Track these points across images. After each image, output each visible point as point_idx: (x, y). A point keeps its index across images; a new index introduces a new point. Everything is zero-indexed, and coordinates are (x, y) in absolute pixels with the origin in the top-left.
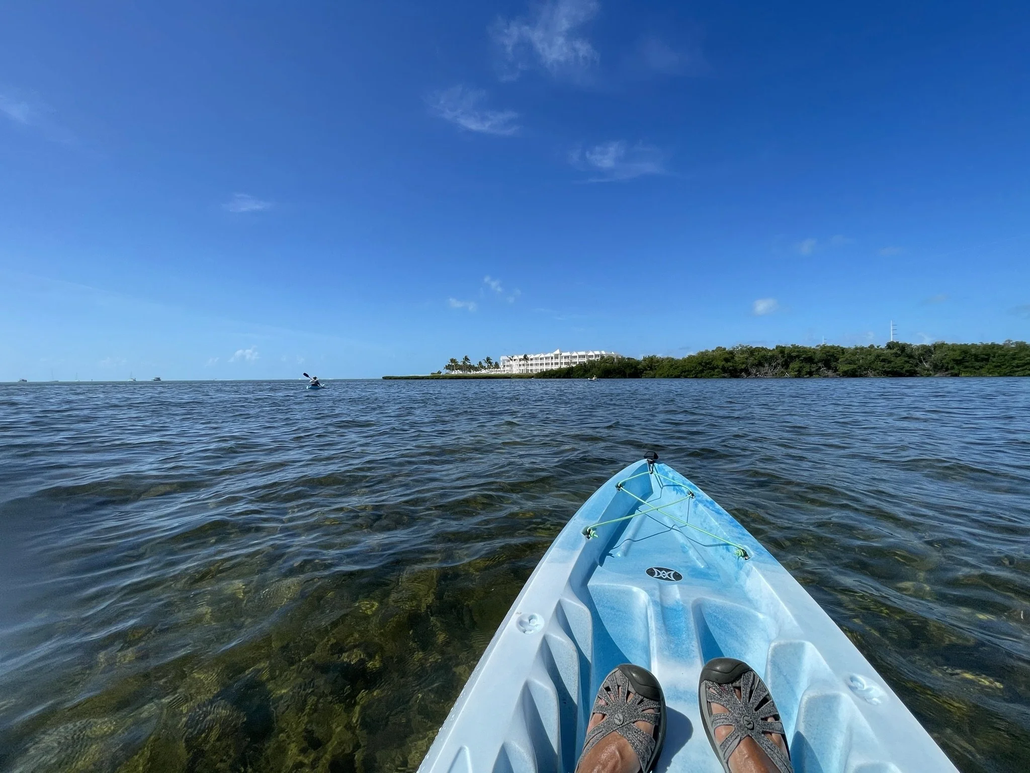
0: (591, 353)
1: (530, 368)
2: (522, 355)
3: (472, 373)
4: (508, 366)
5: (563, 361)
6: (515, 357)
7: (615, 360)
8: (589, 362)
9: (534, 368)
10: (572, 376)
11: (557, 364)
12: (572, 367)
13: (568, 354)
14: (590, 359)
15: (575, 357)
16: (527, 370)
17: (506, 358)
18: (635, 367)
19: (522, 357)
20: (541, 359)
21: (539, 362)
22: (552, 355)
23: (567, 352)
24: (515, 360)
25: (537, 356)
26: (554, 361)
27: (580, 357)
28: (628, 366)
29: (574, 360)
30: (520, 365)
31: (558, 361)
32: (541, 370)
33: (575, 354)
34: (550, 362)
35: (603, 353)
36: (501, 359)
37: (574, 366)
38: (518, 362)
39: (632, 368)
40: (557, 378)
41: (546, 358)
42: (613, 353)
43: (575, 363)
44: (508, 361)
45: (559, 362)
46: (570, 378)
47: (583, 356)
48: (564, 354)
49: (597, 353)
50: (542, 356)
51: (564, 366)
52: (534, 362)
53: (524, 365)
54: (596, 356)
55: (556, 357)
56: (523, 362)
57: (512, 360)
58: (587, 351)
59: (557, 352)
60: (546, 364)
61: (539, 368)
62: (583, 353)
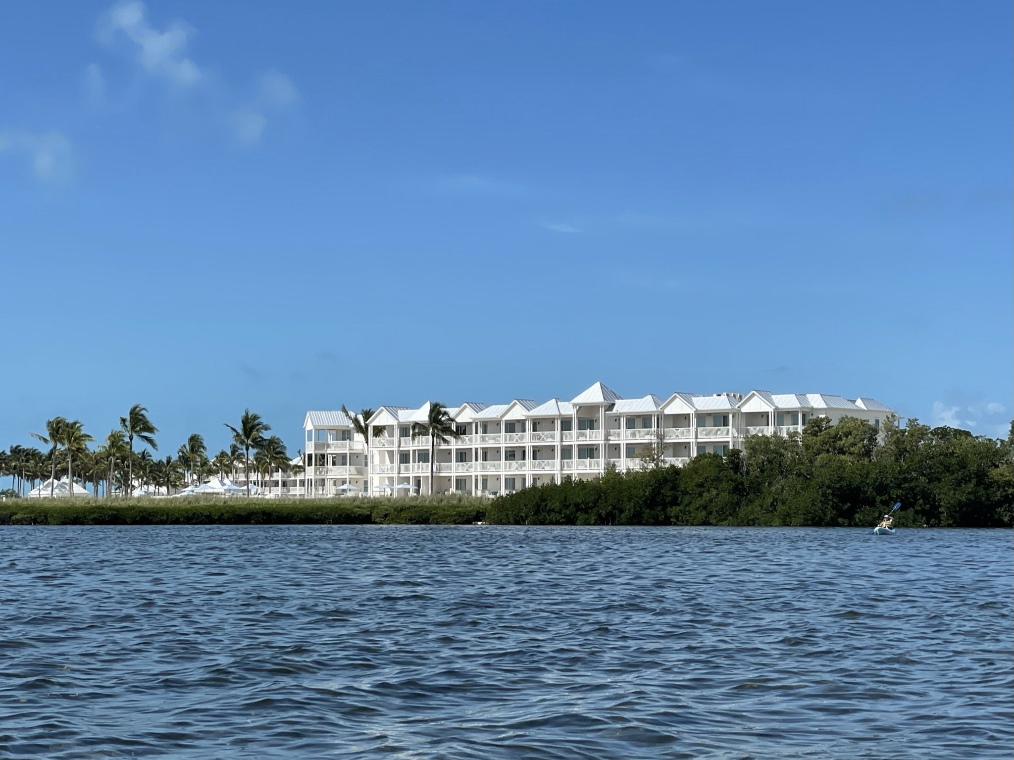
0: (756, 405)
1: (454, 470)
2: (417, 406)
3: (136, 493)
4: (341, 460)
5: (623, 437)
6: (382, 418)
7: (881, 439)
8: (757, 445)
9: (475, 469)
10: (674, 511)
11: (588, 452)
12: (674, 470)
13: (645, 405)
14: (753, 430)
15: (680, 420)
16: (439, 483)
17: (340, 420)
18: (981, 476)
19: (422, 415)
20: (511, 427)
21: (503, 440)
22: (568, 409)
23: (641, 396)
24: (378, 431)
25: (492, 412)
26: (575, 438)
27: (703, 418)
28: (947, 469)
29: (674, 436)
30: (404, 458)
31: (596, 437)
32: (510, 482)
33: (677, 407)
34: (557, 443)
35: (816, 401)
36: (309, 426)
37: (680, 462)
38: (392, 443)
39: (966, 480)
40: (602, 521)
41: (537, 424)
42: (860, 403)
43: (680, 448)
44: (345, 435)
45: (601, 442)
46: (667, 522)
47: (721, 419)
48: (623, 406)
49: (788, 401)
50: (518, 413)
51: (623, 465)
52: (474, 441)
53: (423, 456)
54: (782, 416)
55: (587, 420)
56: (424, 443)
57: (363, 430)
58: (739, 397)
59: (593, 395)
60: (537, 453)
61: (504, 469)
62: (719, 403)
